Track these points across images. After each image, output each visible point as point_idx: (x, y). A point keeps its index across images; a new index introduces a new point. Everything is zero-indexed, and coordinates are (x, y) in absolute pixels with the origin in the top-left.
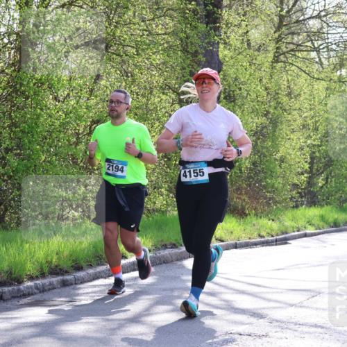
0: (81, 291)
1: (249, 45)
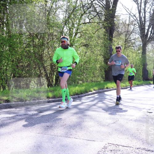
0: (82, 99)
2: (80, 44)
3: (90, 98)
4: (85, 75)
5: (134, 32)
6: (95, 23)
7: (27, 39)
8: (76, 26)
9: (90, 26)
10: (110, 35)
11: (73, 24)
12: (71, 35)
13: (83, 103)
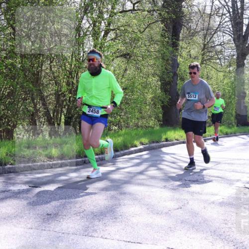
0: (118, 161)
1: (190, 56)
2: (115, 53)
3: (133, 159)
4: (123, 114)
5: (220, 31)
6: (144, 11)
7: (8, 40)
8: (106, 16)
9: (135, 18)
10: (173, 36)
11: (101, 13)
12: (95, 35)
13: (119, 169)
